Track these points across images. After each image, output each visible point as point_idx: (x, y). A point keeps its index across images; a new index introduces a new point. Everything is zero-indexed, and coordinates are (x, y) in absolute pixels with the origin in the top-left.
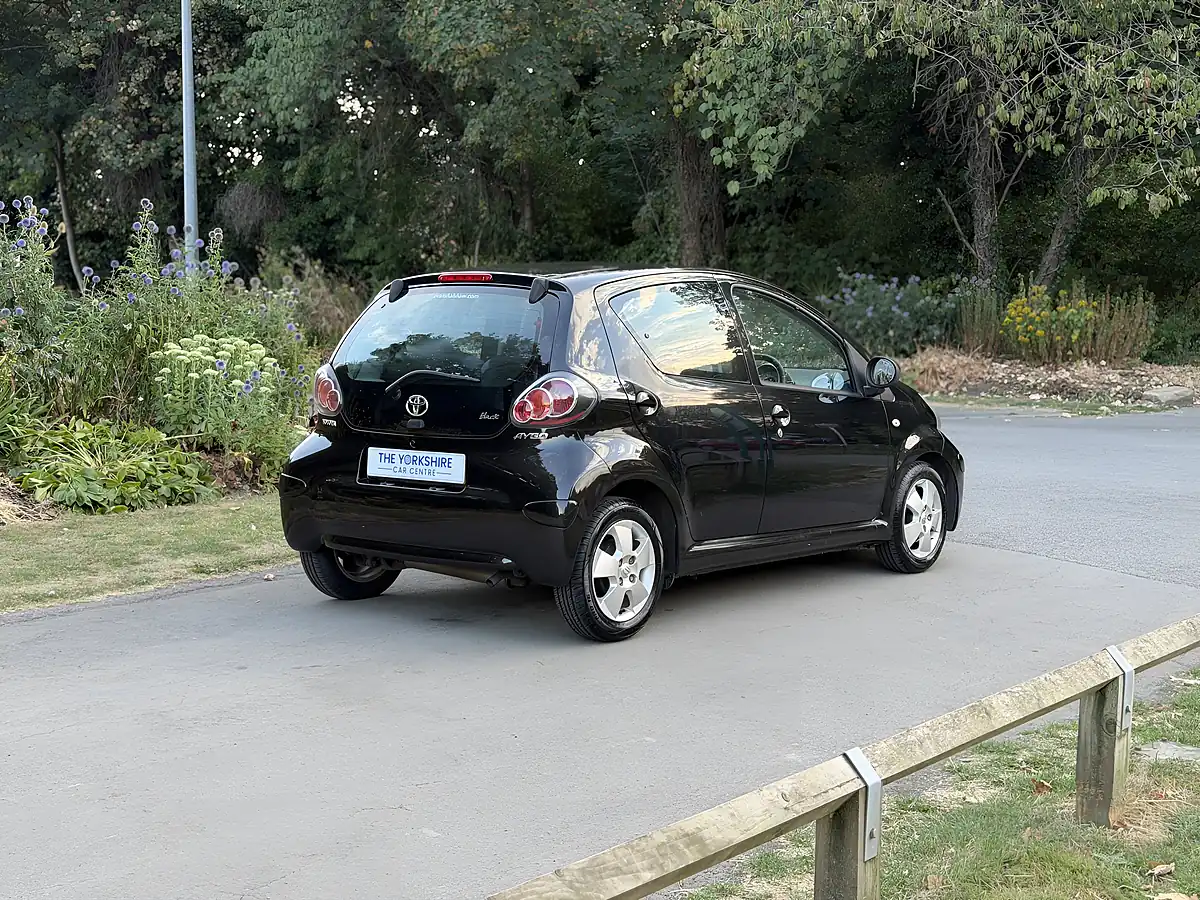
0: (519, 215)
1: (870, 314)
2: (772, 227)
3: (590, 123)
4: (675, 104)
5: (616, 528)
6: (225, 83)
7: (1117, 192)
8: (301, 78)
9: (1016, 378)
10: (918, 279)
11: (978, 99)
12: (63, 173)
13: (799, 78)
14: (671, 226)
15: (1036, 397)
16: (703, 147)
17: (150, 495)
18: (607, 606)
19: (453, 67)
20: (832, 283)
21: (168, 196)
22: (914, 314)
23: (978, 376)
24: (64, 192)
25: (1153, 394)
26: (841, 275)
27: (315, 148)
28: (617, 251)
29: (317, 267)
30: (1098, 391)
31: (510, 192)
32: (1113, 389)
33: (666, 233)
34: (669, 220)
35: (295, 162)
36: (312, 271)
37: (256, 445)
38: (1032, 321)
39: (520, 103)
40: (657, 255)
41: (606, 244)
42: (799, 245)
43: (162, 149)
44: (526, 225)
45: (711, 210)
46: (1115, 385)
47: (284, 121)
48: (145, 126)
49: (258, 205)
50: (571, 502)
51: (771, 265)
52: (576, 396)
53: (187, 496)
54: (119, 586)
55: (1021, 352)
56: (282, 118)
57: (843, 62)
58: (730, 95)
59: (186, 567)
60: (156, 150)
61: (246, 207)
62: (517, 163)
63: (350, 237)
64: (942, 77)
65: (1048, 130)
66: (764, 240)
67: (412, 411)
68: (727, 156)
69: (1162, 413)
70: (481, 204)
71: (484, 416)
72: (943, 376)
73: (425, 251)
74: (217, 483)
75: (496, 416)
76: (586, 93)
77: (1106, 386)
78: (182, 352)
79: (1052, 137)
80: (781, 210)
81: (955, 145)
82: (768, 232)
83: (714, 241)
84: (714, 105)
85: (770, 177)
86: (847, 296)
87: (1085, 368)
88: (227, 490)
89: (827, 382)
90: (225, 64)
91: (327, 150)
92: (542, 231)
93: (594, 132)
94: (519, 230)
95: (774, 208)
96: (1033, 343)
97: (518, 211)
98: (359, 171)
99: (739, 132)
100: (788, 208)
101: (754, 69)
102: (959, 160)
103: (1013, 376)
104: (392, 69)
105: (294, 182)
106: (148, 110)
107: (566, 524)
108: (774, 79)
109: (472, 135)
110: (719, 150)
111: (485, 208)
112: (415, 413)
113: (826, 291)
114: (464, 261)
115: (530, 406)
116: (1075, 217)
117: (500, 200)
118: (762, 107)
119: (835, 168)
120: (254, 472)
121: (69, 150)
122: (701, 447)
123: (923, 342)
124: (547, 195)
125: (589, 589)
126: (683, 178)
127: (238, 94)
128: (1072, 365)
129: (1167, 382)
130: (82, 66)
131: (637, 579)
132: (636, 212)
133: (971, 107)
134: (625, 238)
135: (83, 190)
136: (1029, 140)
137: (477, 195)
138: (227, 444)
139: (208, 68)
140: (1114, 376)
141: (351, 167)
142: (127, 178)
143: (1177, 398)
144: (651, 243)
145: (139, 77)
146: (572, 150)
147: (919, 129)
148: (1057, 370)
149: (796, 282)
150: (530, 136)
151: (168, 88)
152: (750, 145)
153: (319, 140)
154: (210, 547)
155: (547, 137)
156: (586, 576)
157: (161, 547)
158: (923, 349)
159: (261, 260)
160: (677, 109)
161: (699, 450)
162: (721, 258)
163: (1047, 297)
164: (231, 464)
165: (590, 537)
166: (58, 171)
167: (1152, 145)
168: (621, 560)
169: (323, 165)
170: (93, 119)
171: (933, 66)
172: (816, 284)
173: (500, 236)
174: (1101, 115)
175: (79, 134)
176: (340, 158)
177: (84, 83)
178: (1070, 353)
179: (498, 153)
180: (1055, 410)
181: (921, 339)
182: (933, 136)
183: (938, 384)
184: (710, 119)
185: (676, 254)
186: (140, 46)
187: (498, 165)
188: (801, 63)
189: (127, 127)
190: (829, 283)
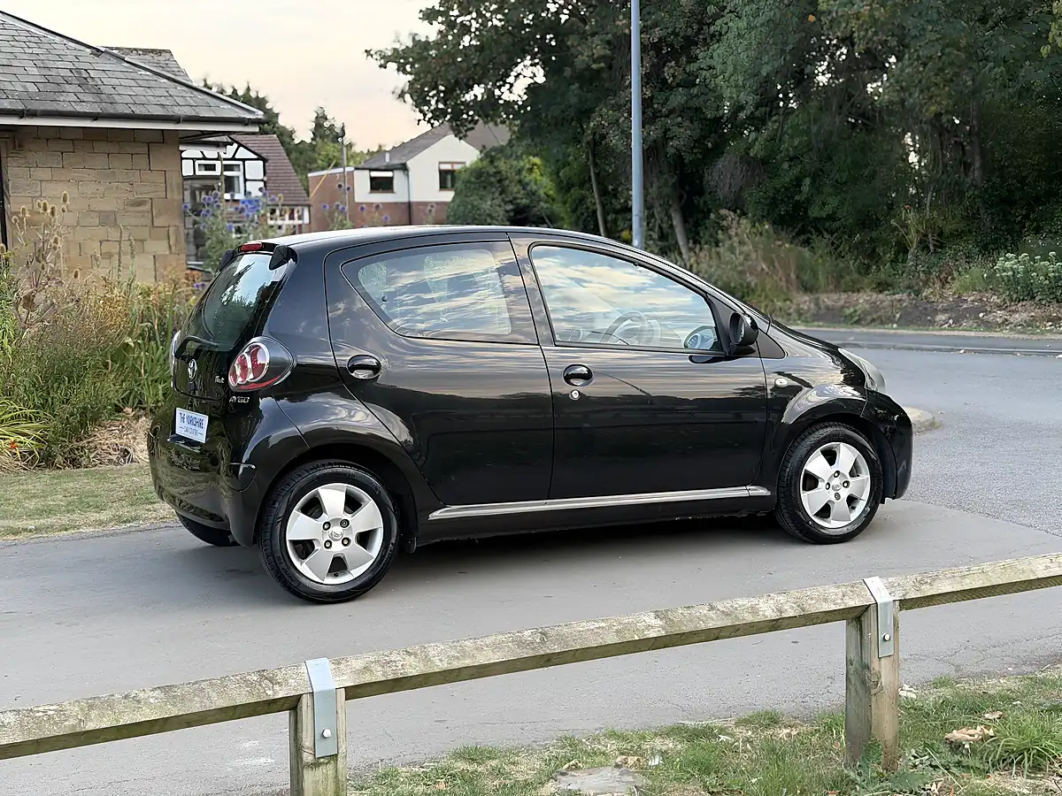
0: (970, 165)
12: (594, 158)
21: (670, 171)
24: (595, 174)
31: (960, 144)
43: (660, 131)
49: (738, 173)
52: (268, 361)
60: (655, 132)
61: (729, 177)
71: (217, 380)
75: (222, 380)
94: (969, 180)
97: (969, 161)
98: (813, 136)
106: (651, 98)
107: (243, 485)
112: (191, 376)
115: (238, 370)
125: (280, 550)
130: (594, 66)
131: (352, 543)
141: (806, 133)
151: (667, 78)
168: (327, 523)
169: (783, 133)
170: (605, 111)
173: (950, 187)
175: (595, 125)
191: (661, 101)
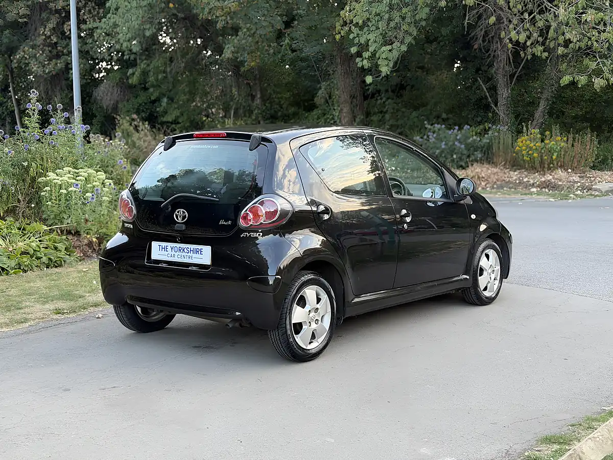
0: (254, 96)
1: (443, 147)
2: (390, 100)
3: (291, 46)
4: (336, 34)
5: (306, 291)
6: (97, 28)
7: (577, 78)
8: (135, 24)
9: (523, 179)
10: (469, 127)
11: (499, 29)
12: (12, 78)
13: (403, 18)
14: (335, 100)
15: (534, 190)
16: (351, 57)
17: (36, 262)
18: (301, 340)
19: (216, 16)
20: (422, 130)
21: (68, 89)
22: (467, 145)
23: (502, 179)
24: (14, 89)
25: (598, 187)
26: (427, 126)
27: (145, 62)
28: (307, 114)
29: (146, 126)
30: (567, 186)
31: (249, 84)
32: (576, 185)
33: (333, 105)
34: (334, 97)
35: (134, 70)
36: (144, 128)
37: (100, 231)
38: (531, 148)
39: (253, 35)
40: (328, 116)
41: (301, 111)
42: (404, 110)
43: (64, 64)
44: (258, 101)
45: (356, 91)
46: (577, 182)
47: (127, 47)
48: (55, 52)
49: (115, 93)
50: (277, 277)
51: (389, 120)
52: (279, 209)
53: (58, 262)
54: (7, 325)
55: (525, 165)
56: (126, 46)
57: (427, 10)
58: (366, 29)
59: (50, 310)
60: (60, 65)
61: (109, 94)
62: (252, 68)
63: (164, 109)
64: (480, 17)
65: (539, 45)
66: (385, 107)
67: (178, 219)
68: (365, 62)
69: (603, 198)
70: (233, 91)
71: (222, 222)
72: (483, 179)
73: (205, 116)
74: (77, 254)
75: (230, 222)
76: (288, 31)
77: (571, 183)
78: (57, 178)
79: (541, 48)
80: (393, 91)
81: (487, 54)
82: (387, 103)
83: (358, 109)
84: (358, 34)
85: (389, 73)
86: (430, 137)
87: (560, 173)
88: (83, 257)
89: (431, 193)
90: (96, 18)
91: (151, 63)
92: (267, 105)
93: (293, 51)
94: (254, 104)
95: (390, 90)
96: (532, 160)
97: (254, 94)
98: (168, 74)
99: (371, 49)
100: (397, 90)
101: (379, 14)
102: (490, 62)
103: (521, 178)
104: (184, 19)
105: (134, 80)
106: (56, 43)
107: (275, 290)
108: (390, 20)
109: (228, 53)
110: (361, 59)
111: (236, 93)
112: (180, 220)
113: (419, 134)
114: (225, 121)
115: (251, 216)
116: (552, 91)
117: (244, 88)
118: (384, 35)
119: (422, 68)
120: (100, 246)
121: (14, 65)
122: (356, 234)
123: (472, 161)
124: (269, 85)
125: (290, 330)
126: (341, 75)
127: (103, 34)
128: (553, 172)
129: (605, 180)
130: (20, 20)
131: (320, 322)
132: (316, 94)
133: (496, 33)
134: (311, 107)
135: (23, 86)
136: (529, 50)
137: (231, 86)
138: (82, 231)
139: (87, 20)
140: (576, 178)
141: (164, 72)
142: (45, 79)
143: (611, 189)
144: (325, 110)
145: (50, 25)
146: (283, 61)
147: (468, 46)
148: (544, 175)
149: (402, 129)
150: (259, 53)
151: (66, 31)
152: (377, 56)
153: (147, 58)
154: (67, 296)
155: (268, 54)
156: (288, 322)
157: (37, 296)
158: (472, 165)
159: (117, 122)
160: (338, 37)
161: (354, 236)
162: (362, 117)
163: (539, 136)
164: (86, 241)
165: (290, 297)
166: (10, 77)
167: (595, 52)
168: (310, 311)
169: (149, 71)
170: (26, 48)
171: (475, 11)
172: (413, 130)
173: (244, 107)
174: (568, 36)
175: (20, 57)
176: (158, 67)
177: (21, 29)
178: (552, 165)
179: (242, 63)
180: (545, 197)
181: (471, 159)
182: (476, 50)
183: (481, 184)
184: (355, 42)
185: (338, 115)
186: (50, 9)
187: (242, 69)
188: (404, 10)
189: (45, 52)
190: (420, 129)
191: (64, 46)
